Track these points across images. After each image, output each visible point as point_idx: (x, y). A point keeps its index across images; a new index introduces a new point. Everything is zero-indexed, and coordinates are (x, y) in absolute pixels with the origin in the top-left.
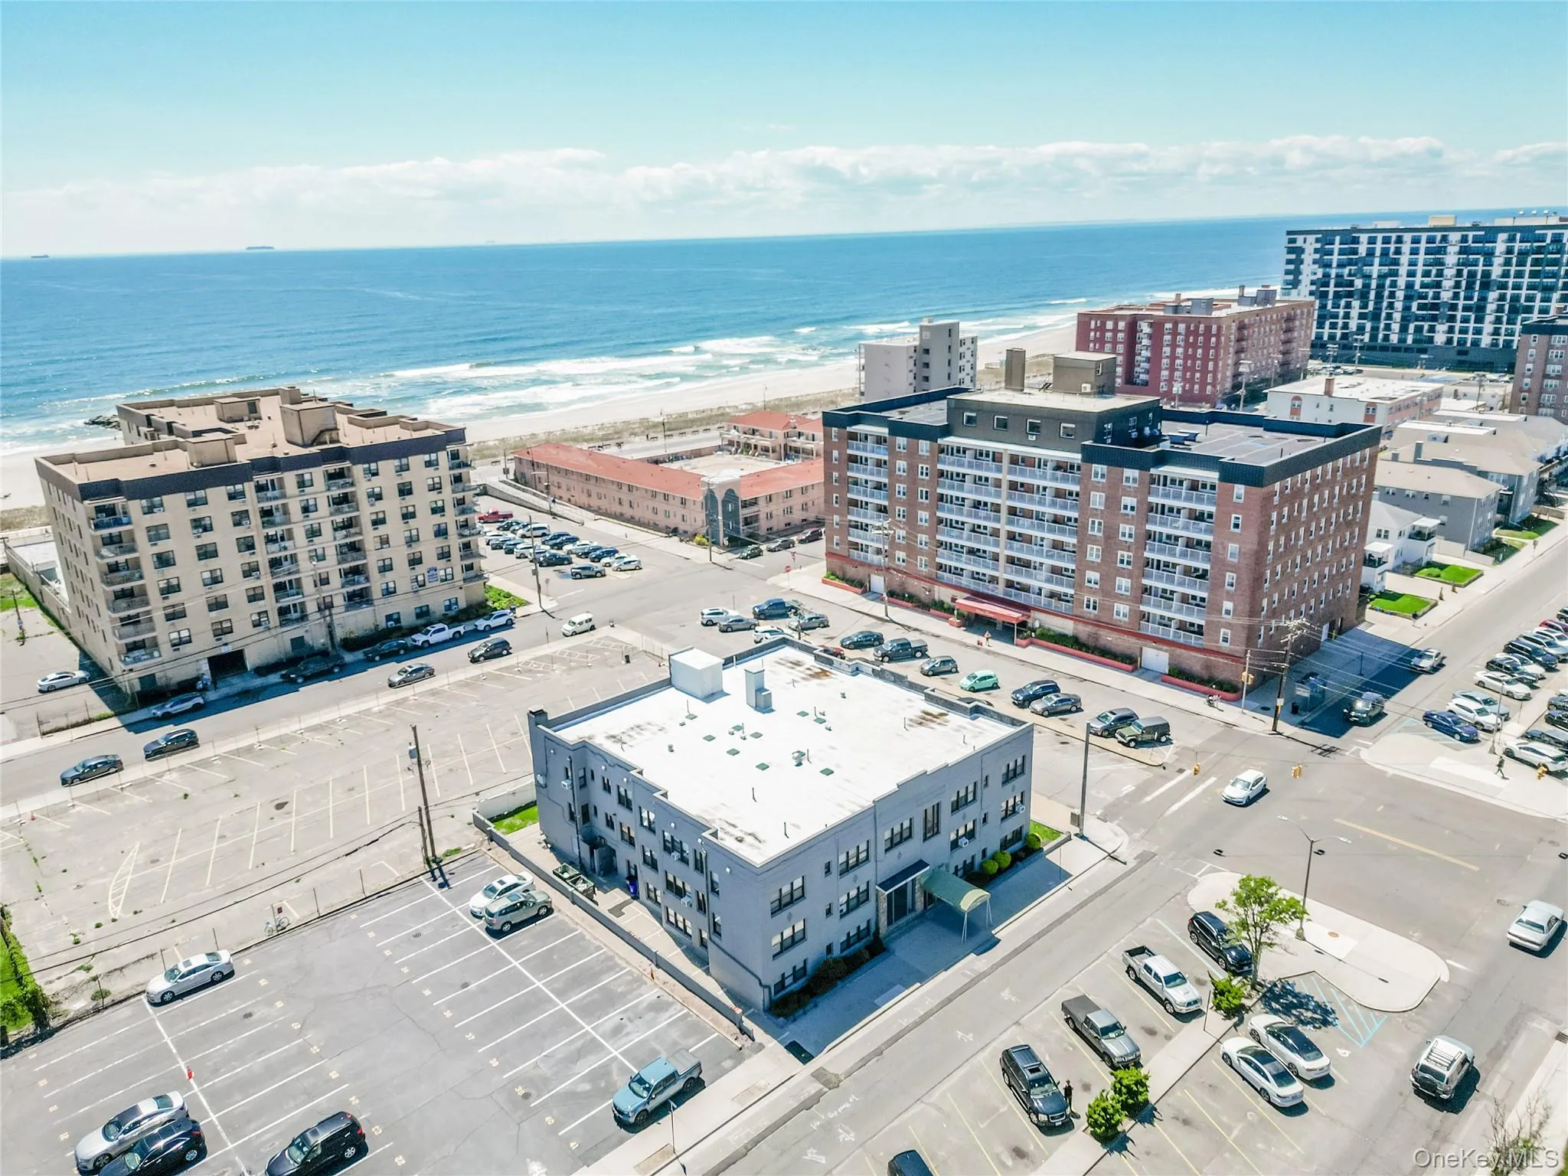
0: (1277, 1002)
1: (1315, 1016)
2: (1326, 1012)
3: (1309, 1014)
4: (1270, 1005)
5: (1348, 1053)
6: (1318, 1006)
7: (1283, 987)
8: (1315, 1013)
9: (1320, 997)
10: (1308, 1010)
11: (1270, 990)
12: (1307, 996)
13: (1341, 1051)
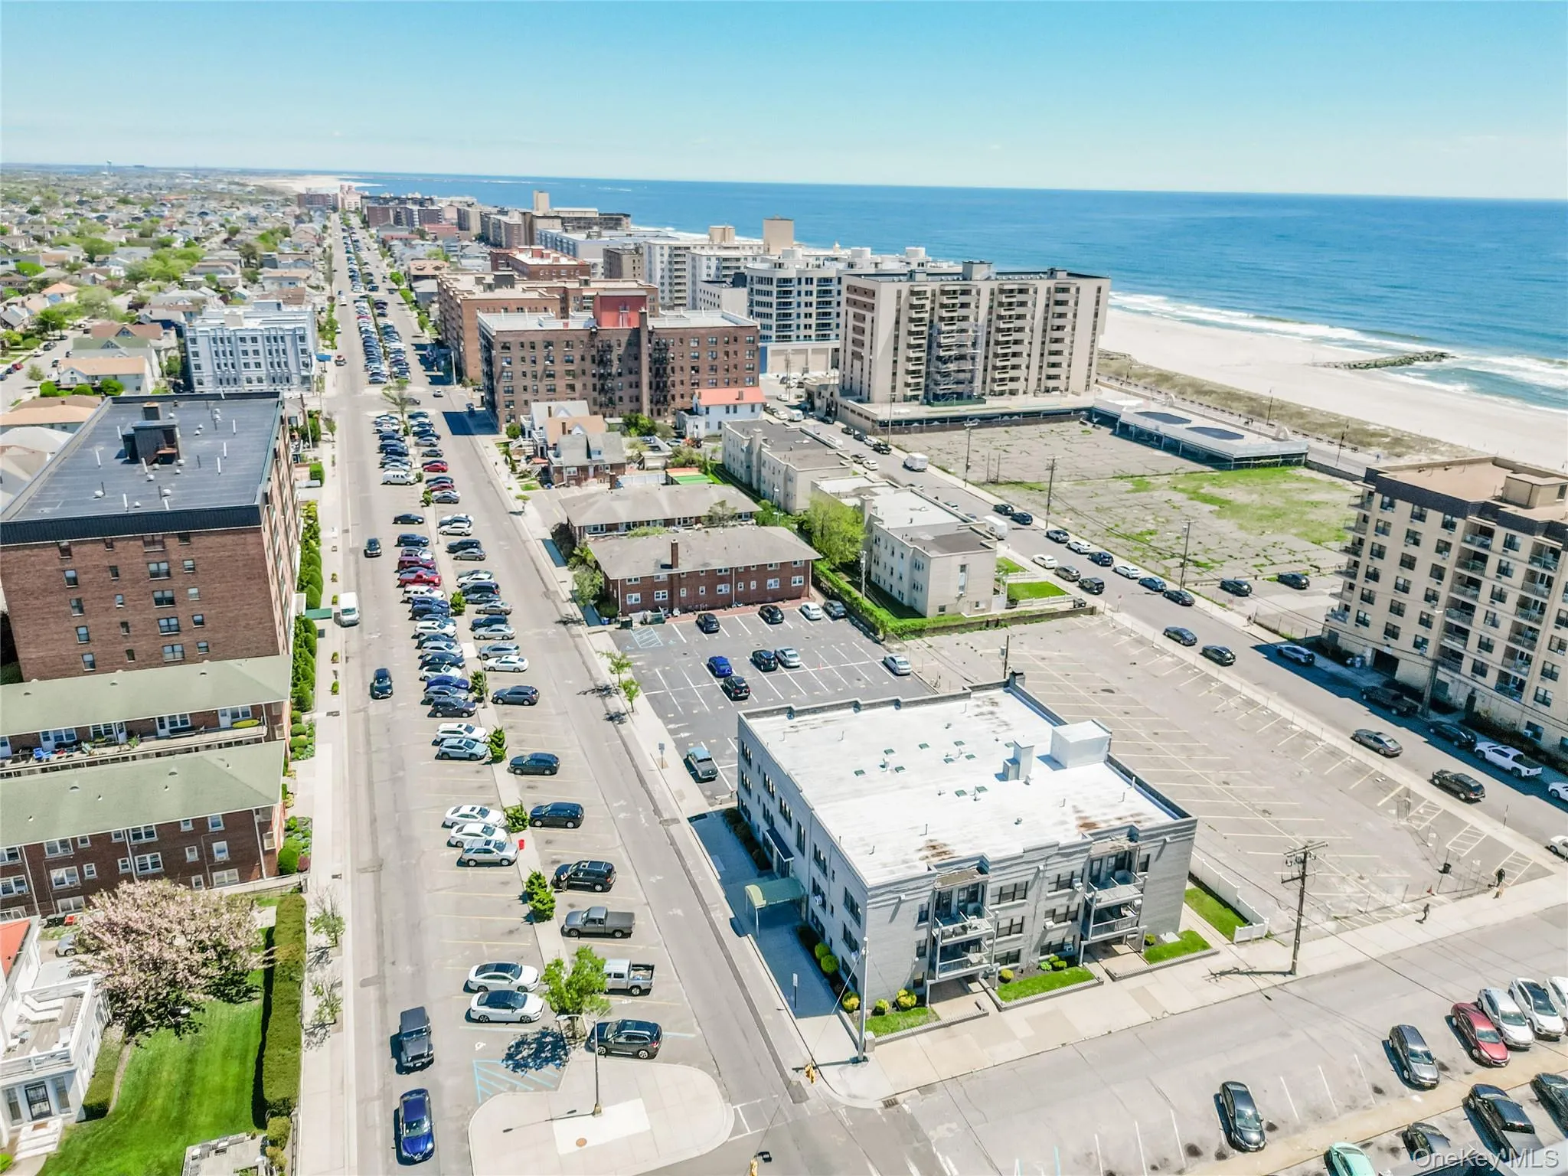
0: (550, 1043)
1: (520, 1056)
2: (517, 1066)
3: (525, 1053)
4: (552, 1036)
5: (477, 1048)
6: (526, 1066)
7: (561, 1059)
8: (523, 1058)
9: (532, 1073)
10: (529, 1056)
11: (564, 1047)
12: (540, 1067)
13: (482, 1045)
